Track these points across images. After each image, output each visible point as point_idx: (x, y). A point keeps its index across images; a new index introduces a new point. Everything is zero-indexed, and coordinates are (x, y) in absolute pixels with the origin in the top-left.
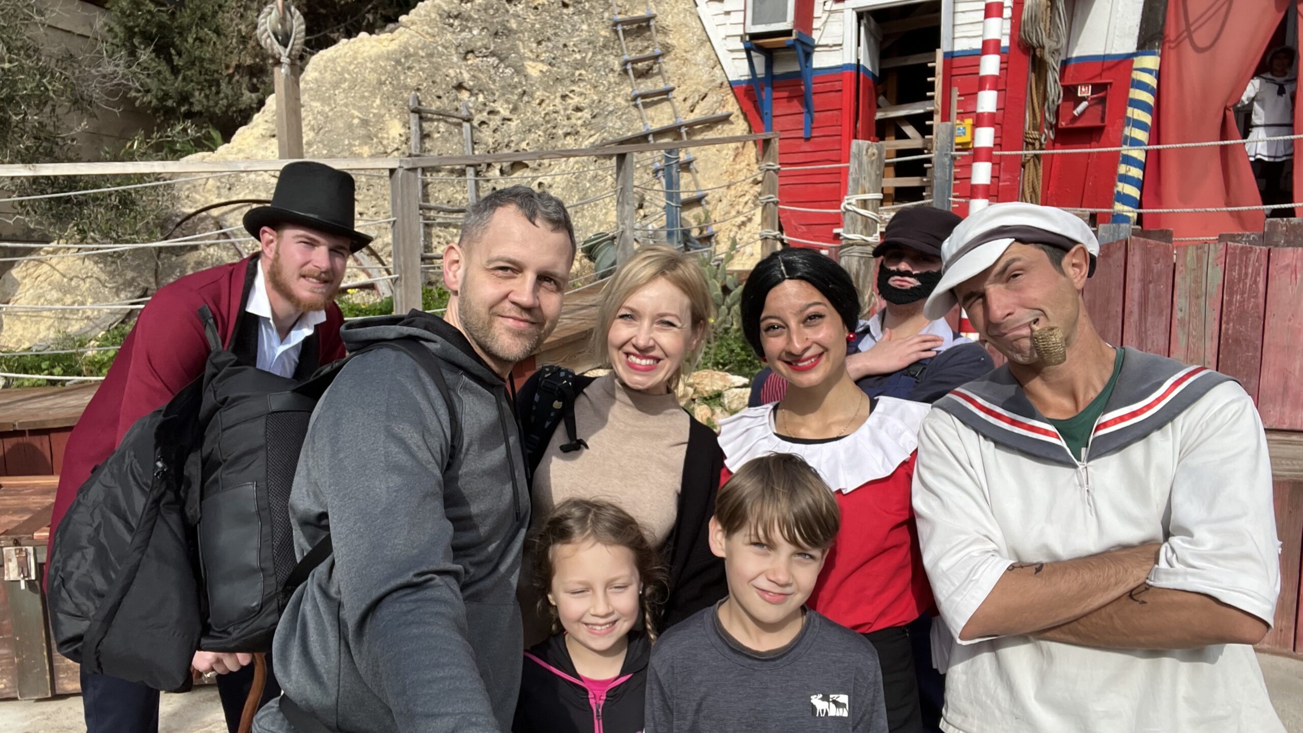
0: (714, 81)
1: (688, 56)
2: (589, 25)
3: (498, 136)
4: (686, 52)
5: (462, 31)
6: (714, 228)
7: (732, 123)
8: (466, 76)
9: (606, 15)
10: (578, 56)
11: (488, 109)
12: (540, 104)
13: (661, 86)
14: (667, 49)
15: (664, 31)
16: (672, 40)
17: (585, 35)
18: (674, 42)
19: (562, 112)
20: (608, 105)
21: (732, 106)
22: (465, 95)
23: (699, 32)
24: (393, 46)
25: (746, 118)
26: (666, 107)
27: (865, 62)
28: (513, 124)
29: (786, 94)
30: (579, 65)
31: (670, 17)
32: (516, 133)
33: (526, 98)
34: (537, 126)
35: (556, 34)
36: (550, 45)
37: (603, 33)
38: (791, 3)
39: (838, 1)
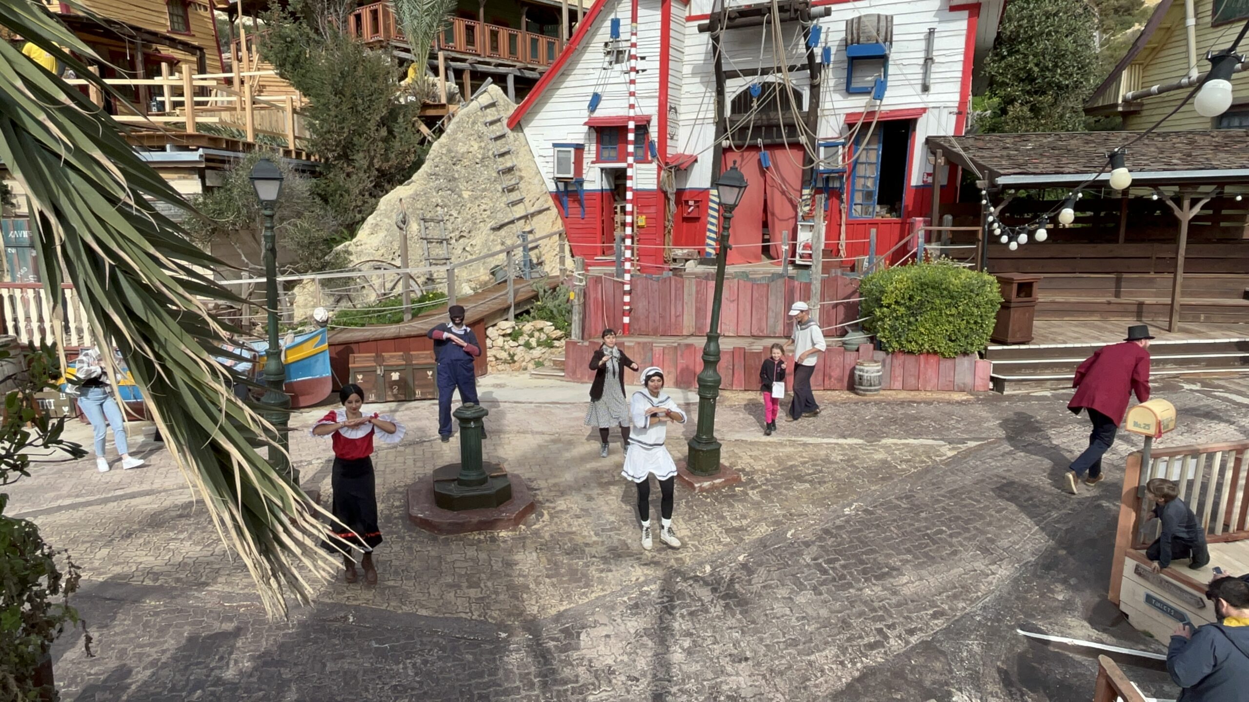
0: (542, 191)
1: (531, 181)
2: (488, 171)
3: (453, 225)
4: (529, 179)
5: (436, 180)
6: (543, 258)
7: (551, 210)
8: (439, 201)
9: (495, 166)
10: (484, 186)
11: (449, 214)
12: (469, 210)
13: (519, 198)
14: (521, 178)
15: (520, 170)
16: (523, 174)
17: (486, 176)
19: (478, 213)
20: (497, 208)
21: (551, 203)
22: (439, 208)
23: (535, 169)
24: (411, 192)
25: (557, 207)
26: (521, 205)
27: (606, 186)
28: (459, 220)
29: (572, 199)
30: (485, 190)
31: (522, 163)
32: (460, 224)
33: (463, 208)
34: (468, 220)
35: (474, 177)
36: (472, 182)
37: (494, 175)
38: (572, 166)
39: (593, 162)
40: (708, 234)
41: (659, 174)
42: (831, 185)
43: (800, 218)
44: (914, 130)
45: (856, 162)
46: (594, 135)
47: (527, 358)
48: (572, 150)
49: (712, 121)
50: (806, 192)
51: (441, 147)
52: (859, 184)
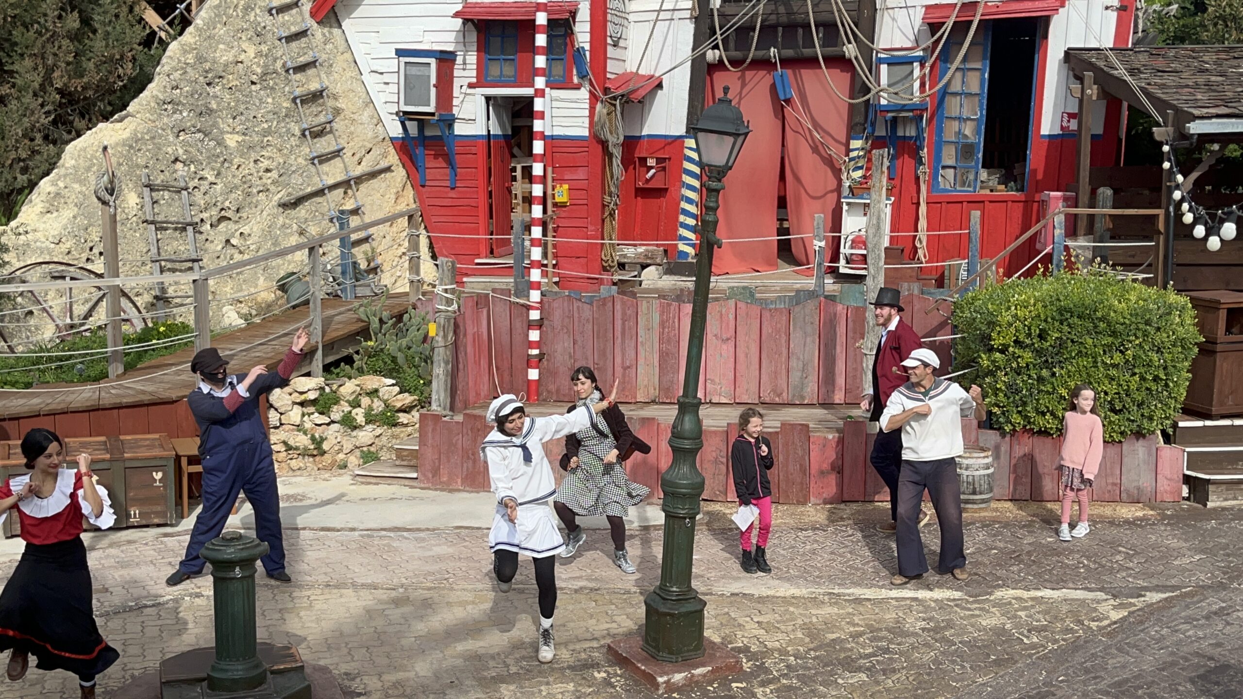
0: (377, 137)
1: (355, 117)
2: (273, 98)
3: (207, 197)
4: (353, 113)
5: (174, 113)
6: (379, 260)
7: (393, 171)
8: (181, 151)
9: (287, 89)
10: (265, 126)
11: (198, 177)
12: (237, 168)
13: (333, 148)
14: (337, 112)
15: (335, 97)
16: (341, 104)
17: (270, 107)
18: (343, 106)
19: (255, 174)
20: (291, 165)
21: (393, 158)
22: (179, 166)
23: (364, 95)
24: (126, 134)
25: (404, 167)
26: (336, 163)
27: (496, 130)
28: (218, 187)
29: (433, 153)
30: (267, 132)
31: (339, 84)
32: (221, 194)
33: (226, 165)
34: (236, 187)
35: (247, 108)
36: (243, 118)
37: (285, 105)
38: (433, 91)
39: (471, 86)
40: (682, 218)
41: (592, 109)
42: (900, 133)
43: (846, 192)
44: (1046, 37)
45: (945, 92)
46: (473, 37)
47: (348, 446)
48: (433, 61)
49: (687, 14)
50: (856, 144)
51: (185, 52)
52: (951, 129)
